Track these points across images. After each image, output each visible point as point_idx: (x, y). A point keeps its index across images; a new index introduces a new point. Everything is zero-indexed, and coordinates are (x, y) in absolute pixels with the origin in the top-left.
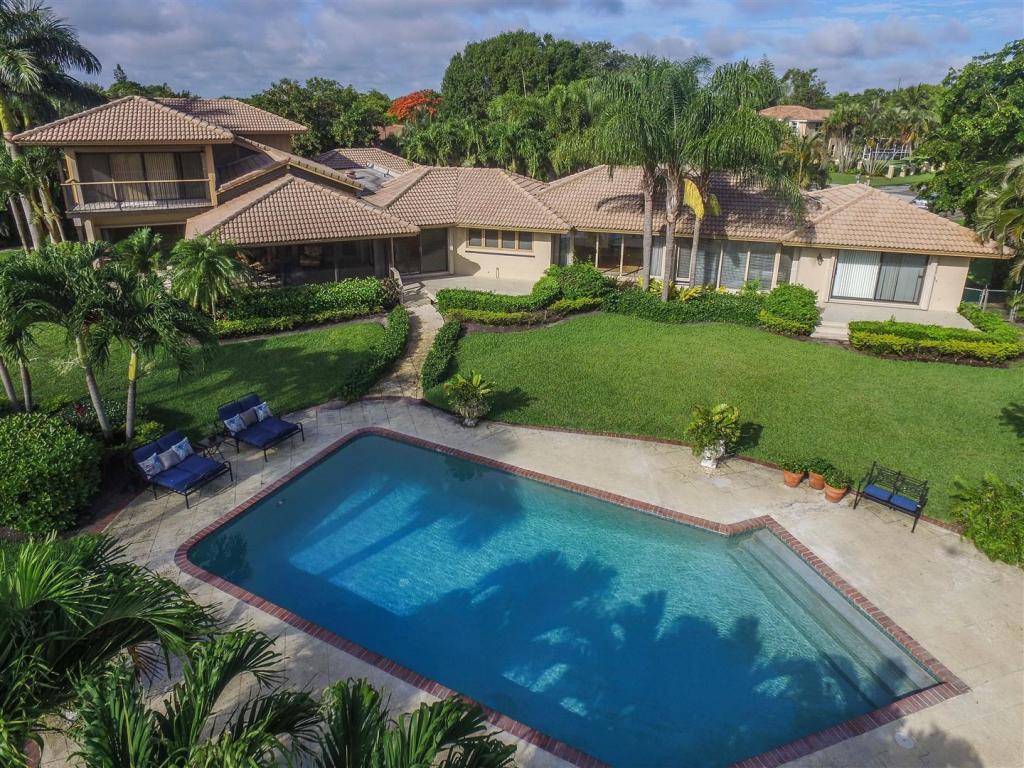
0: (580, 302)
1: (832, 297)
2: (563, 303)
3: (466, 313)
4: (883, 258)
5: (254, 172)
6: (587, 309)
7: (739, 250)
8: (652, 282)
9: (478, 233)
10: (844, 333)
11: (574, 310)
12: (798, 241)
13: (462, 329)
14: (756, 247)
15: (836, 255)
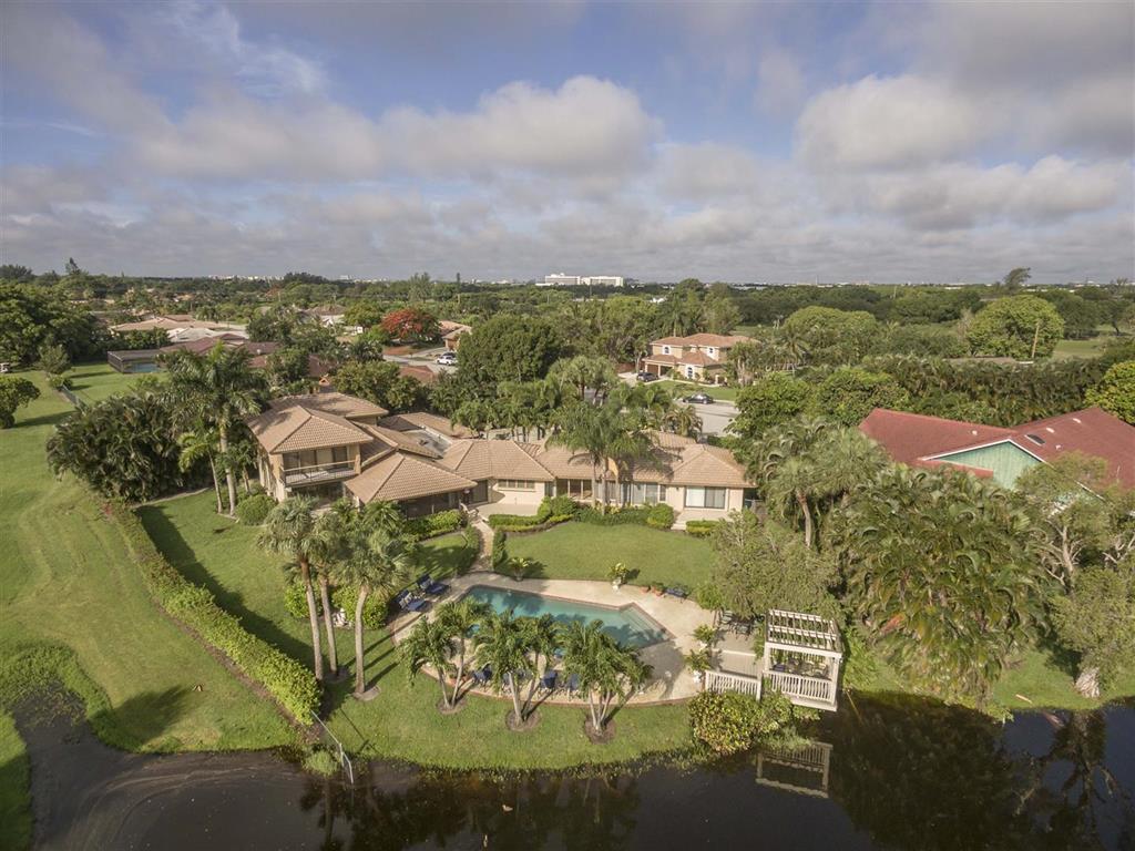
0: (561, 518)
1: (685, 506)
2: (552, 519)
3: (505, 527)
4: (706, 488)
5: (380, 454)
6: (565, 520)
7: (639, 484)
8: (597, 503)
9: (505, 481)
10: (684, 527)
11: (559, 522)
12: (666, 481)
13: (505, 536)
14: (648, 483)
15: (685, 486)
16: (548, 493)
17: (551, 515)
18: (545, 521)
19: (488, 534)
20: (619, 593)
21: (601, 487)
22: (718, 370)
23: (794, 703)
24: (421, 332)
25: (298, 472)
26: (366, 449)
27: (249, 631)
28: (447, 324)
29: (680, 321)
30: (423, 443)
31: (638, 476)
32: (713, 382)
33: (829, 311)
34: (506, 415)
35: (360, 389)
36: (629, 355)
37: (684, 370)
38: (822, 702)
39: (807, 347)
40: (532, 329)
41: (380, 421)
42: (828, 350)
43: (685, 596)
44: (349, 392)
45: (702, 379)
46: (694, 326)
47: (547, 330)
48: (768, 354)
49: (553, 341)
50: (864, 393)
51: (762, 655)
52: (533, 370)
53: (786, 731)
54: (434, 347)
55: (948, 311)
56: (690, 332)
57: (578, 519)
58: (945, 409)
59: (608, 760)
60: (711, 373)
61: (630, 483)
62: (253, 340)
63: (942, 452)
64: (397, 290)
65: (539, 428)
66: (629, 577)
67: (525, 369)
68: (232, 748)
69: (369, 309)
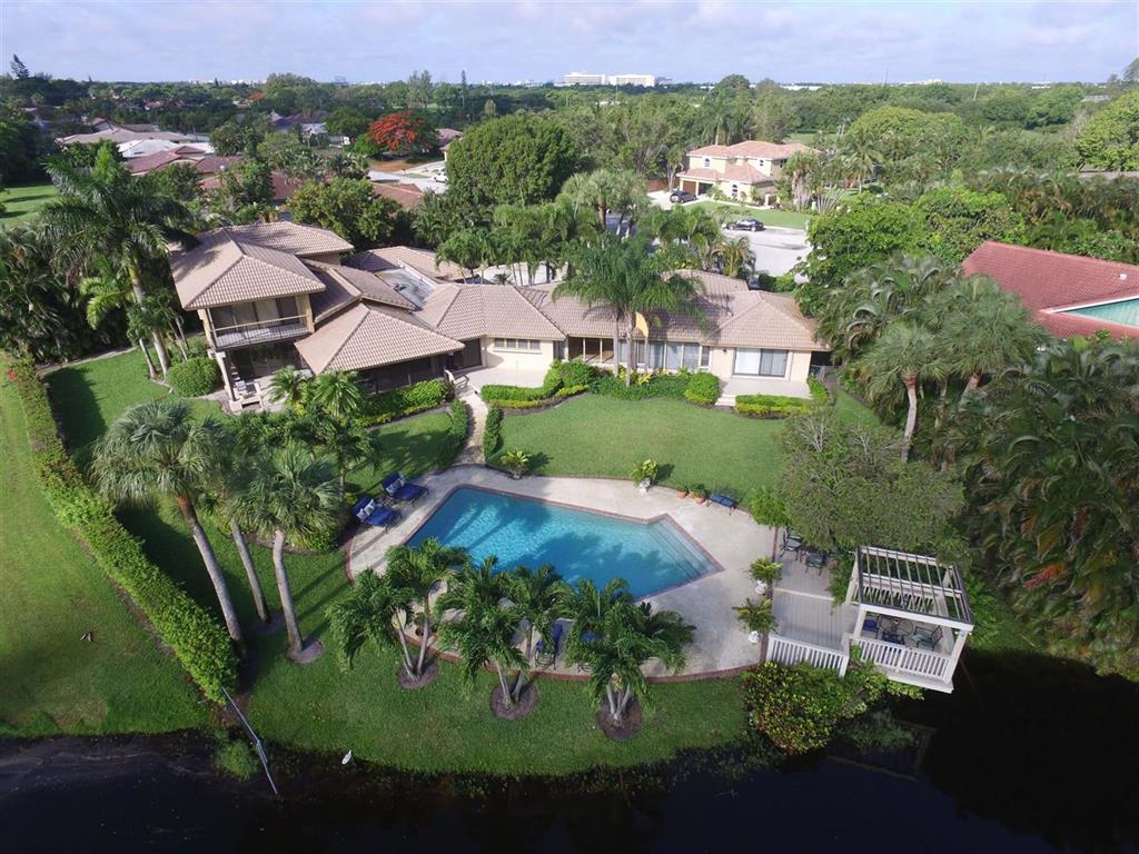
0: (575, 389)
1: (734, 374)
2: (562, 391)
3: (502, 402)
4: (762, 351)
5: (339, 306)
6: (579, 393)
7: (675, 345)
8: (620, 369)
9: (502, 340)
10: (732, 402)
11: (571, 395)
12: (709, 343)
13: (501, 414)
14: (686, 344)
15: (735, 349)
16: (558, 355)
17: (561, 385)
18: (553, 394)
19: (481, 411)
20: (649, 499)
21: (626, 348)
22: (768, 189)
23: (890, 678)
24: (415, 142)
25: (234, 331)
26: (318, 301)
27: (152, 559)
28: (445, 133)
29: (725, 126)
30: (399, 289)
31: (672, 335)
32: (762, 203)
33: (906, 112)
34: (505, 251)
35: (322, 215)
36: (662, 169)
37: (726, 189)
38: (932, 679)
39: (880, 158)
40: (539, 134)
41: (345, 259)
42: (903, 163)
43: (735, 505)
44: (308, 221)
45: (749, 200)
46: (740, 132)
47: (559, 135)
48: (834, 167)
49: (566, 150)
50: (968, 220)
51: (843, 600)
52: (541, 188)
53: (878, 716)
54: (430, 161)
55: (1041, 115)
56: (736, 140)
57: (596, 390)
58: (1065, 241)
59: (629, 762)
60: (761, 192)
61: (663, 343)
62: (219, 154)
63: (1074, 302)
64: (394, 94)
65: (548, 267)
66: (660, 476)
67: (532, 187)
68: (122, 731)
69: (354, 115)
